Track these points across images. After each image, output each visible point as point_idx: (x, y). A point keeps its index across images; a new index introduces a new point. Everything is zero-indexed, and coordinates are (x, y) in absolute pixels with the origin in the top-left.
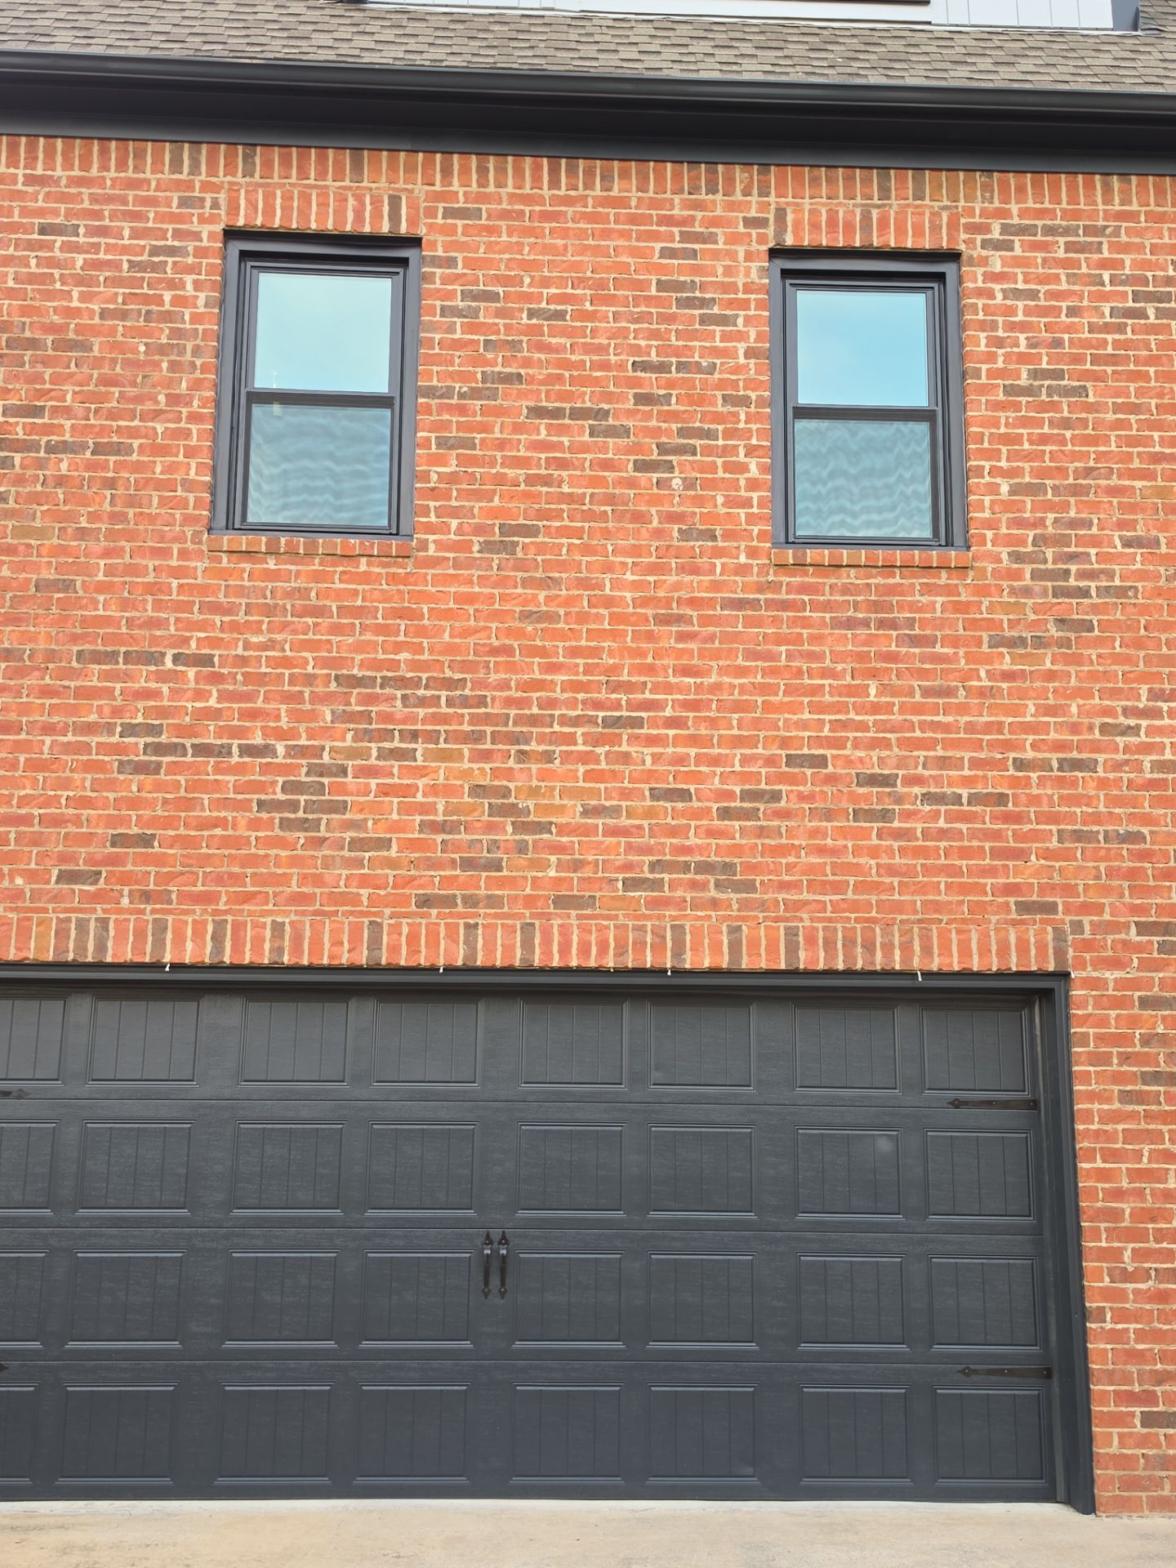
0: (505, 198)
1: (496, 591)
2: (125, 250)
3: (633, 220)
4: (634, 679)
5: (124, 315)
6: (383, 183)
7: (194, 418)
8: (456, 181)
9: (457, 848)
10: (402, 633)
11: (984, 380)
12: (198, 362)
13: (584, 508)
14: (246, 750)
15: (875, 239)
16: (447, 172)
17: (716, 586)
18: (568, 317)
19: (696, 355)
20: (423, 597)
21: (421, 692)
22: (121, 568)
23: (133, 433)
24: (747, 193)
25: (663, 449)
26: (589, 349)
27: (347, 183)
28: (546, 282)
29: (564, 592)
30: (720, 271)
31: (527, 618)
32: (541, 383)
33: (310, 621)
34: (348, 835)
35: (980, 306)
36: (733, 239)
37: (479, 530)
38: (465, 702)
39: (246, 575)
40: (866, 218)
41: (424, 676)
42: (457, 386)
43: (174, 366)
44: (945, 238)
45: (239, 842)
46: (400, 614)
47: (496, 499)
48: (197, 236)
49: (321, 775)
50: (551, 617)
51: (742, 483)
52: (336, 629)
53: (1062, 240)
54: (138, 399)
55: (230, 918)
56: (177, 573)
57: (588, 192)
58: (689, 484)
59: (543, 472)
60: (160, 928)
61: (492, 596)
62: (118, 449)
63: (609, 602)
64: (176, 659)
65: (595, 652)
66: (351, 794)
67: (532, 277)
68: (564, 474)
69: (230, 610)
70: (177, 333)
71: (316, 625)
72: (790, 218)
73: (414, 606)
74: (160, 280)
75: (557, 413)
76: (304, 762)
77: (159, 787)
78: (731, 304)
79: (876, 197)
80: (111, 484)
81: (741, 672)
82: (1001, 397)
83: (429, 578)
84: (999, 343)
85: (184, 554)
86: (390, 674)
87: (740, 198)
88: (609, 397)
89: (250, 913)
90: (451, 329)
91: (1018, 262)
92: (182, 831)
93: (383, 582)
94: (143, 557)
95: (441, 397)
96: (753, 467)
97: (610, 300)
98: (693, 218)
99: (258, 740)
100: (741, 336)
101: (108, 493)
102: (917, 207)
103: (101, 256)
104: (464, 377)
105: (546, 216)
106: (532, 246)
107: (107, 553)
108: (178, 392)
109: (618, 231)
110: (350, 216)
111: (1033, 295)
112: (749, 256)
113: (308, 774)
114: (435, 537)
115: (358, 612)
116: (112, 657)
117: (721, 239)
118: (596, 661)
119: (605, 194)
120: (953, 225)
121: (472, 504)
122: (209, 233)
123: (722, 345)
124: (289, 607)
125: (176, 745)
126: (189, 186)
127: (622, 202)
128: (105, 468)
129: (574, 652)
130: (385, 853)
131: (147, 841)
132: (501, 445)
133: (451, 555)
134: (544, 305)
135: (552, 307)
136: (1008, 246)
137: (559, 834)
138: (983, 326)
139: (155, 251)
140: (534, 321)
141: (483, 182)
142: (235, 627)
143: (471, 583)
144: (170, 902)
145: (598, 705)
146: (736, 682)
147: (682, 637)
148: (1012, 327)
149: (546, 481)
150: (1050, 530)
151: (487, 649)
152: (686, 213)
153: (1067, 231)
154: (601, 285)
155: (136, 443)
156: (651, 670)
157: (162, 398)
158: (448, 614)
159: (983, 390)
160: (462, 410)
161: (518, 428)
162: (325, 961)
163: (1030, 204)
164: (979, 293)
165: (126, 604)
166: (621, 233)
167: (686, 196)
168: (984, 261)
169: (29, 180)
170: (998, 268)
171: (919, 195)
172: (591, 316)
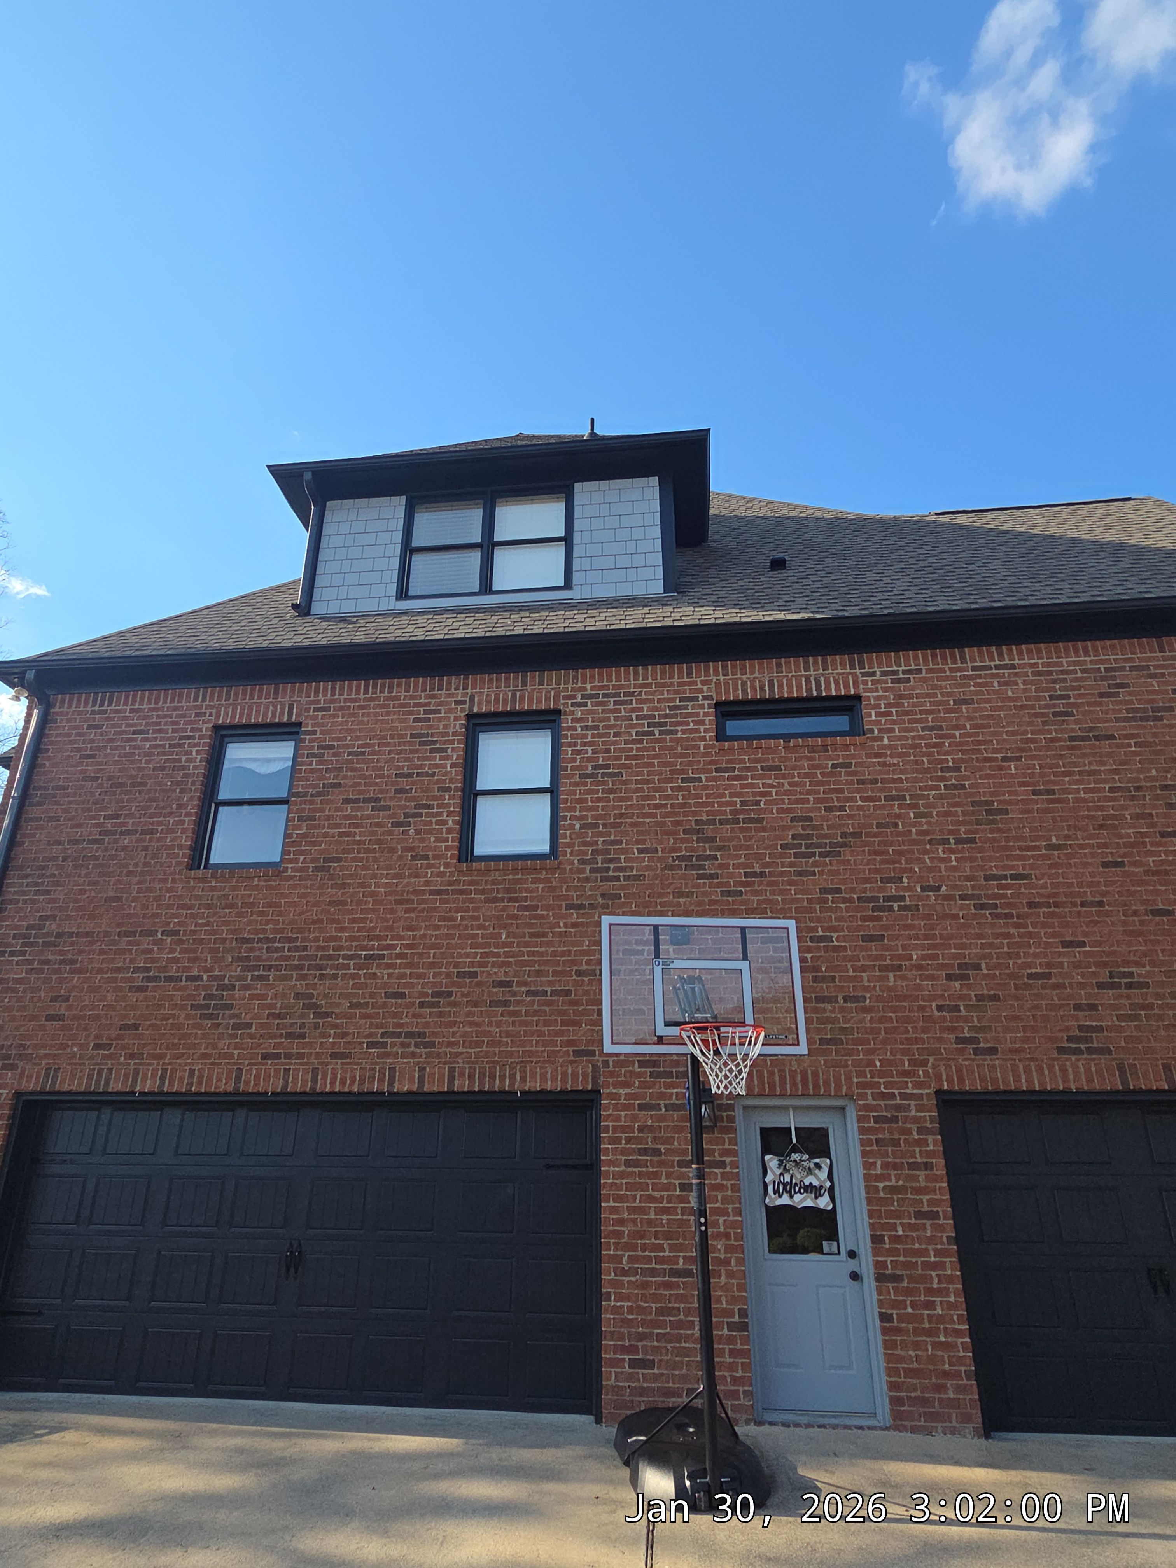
0: (342, 700)
1: (318, 891)
2: (169, 739)
3: (402, 705)
4: (382, 934)
5: (163, 769)
6: (287, 698)
7: (188, 815)
8: (321, 695)
9: (285, 1027)
10: (270, 915)
11: (569, 772)
12: (193, 788)
13: (365, 847)
14: (189, 979)
15: (518, 706)
16: (317, 692)
17: (427, 883)
18: (366, 754)
19: (427, 768)
20: (283, 896)
21: (276, 945)
22: (144, 889)
23: (160, 823)
24: (457, 689)
25: (406, 815)
26: (375, 769)
27: (271, 700)
28: (358, 738)
29: (351, 890)
30: (441, 727)
31: (331, 904)
32: (351, 786)
33: (227, 911)
34: (232, 1022)
35: (568, 735)
36: (450, 711)
37: (313, 860)
38: (297, 949)
39: (201, 890)
40: (514, 696)
41: (278, 937)
42: (310, 791)
43: (182, 791)
44: (552, 703)
45: (179, 1027)
46: (270, 905)
47: (323, 845)
48: (201, 730)
49: (223, 990)
50: (343, 903)
51: (444, 830)
52: (240, 915)
53: (612, 700)
54: (164, 808)
55: (169, 1067)
56: (169, 890)
57: (382, 694)
58: (418, 832)
59: (347, 830)
60: (136, 1072)
61: (316, 894)
62: (152, 832)
63: (373, 894)
64: (163, 933)
65: (363, 920)
66: (236, 1000)
67: (351, 737)
68: (357, 831)
69: (190, 908)
70: (186, 775)
71: (230, 912)
72: (476, 699)
73: (278, 901)
74: (181, 752)
75: (357, 801)
76: (216, 983)
77: (146, 999)
78: (445, 742)
79: (520, 686)
80: (146, 848)
81: (437, 928)
82: (578, 780)
83: (286, 886)
84: (579, 752)
85: (174, 881)
86: (262, 936)
87: (454, 691)
88: (381, 792)
89: (180, 1065)
90: (311, 763)
91: (589, 712)
92: (154, 1021)
93: (264, 890)
94: (155, 883)
95: (302, 797)
96: (450, 822)
97: (387, 745)
98: (430, 702)
99: (195, 973)
100: (448, 758)
101: (144, 853)
102: (540, 689)
103: (158, 742)
104: (314, 786)
105: (361, 707)
106: (353, 722)
107: (139, 882)
108: (182, 803)
109: (394, 711)
110: (270, 715)
111: (596, 728)
112: (456, 719)
113: (217, 990)
114: (291, 866)
115: (252, 905)
116: (133, 934)
117: (443, 711)
118: (364, 925)
119: (389, 694)
120: (557, 698)
121: (311, 848)
122: (206, 728)
123: (440, 762)
124: (218, 904)
125: (157, 977)
126: (200, 707)
127: (397, 698)
128: (144, 841)
129: (354, 921)
130: (249, 1031)
131: (136, 1027)
132: (328, 818)
134: (355, 749)
135: (359, 750)
136: (585, 704)
137: (337, 1018)
138: (570, 745)
139: (181, 738)
140: (350, 757)
141: (333, 694)
142: (193, 916)
143: (307, 887)
144: (143, 1059)
145: (363, 948)
146: (434, 933)
147: (408, 911)
148: (585, 744)
149: (348, 834)
150: (600, 847)
151: (310, 921)
152: (427, 701)
153: (615, 695)
154: (384, 737)
155: (160, 828)
156: (391, 929)
157: (174, 806)
158: (294, 904)
159: (568, 777)
160: (311, 802)
161: (337, 809)
162: (213, 1090)
163: (596, 684)
164: (569, 729)
165: (145, 907)
166: (394, 713)
167: (428, 692)
168: (573, 713)
169: (132, 711)
170: (579, 716)
171: (541, 683)
172: (378, 753)
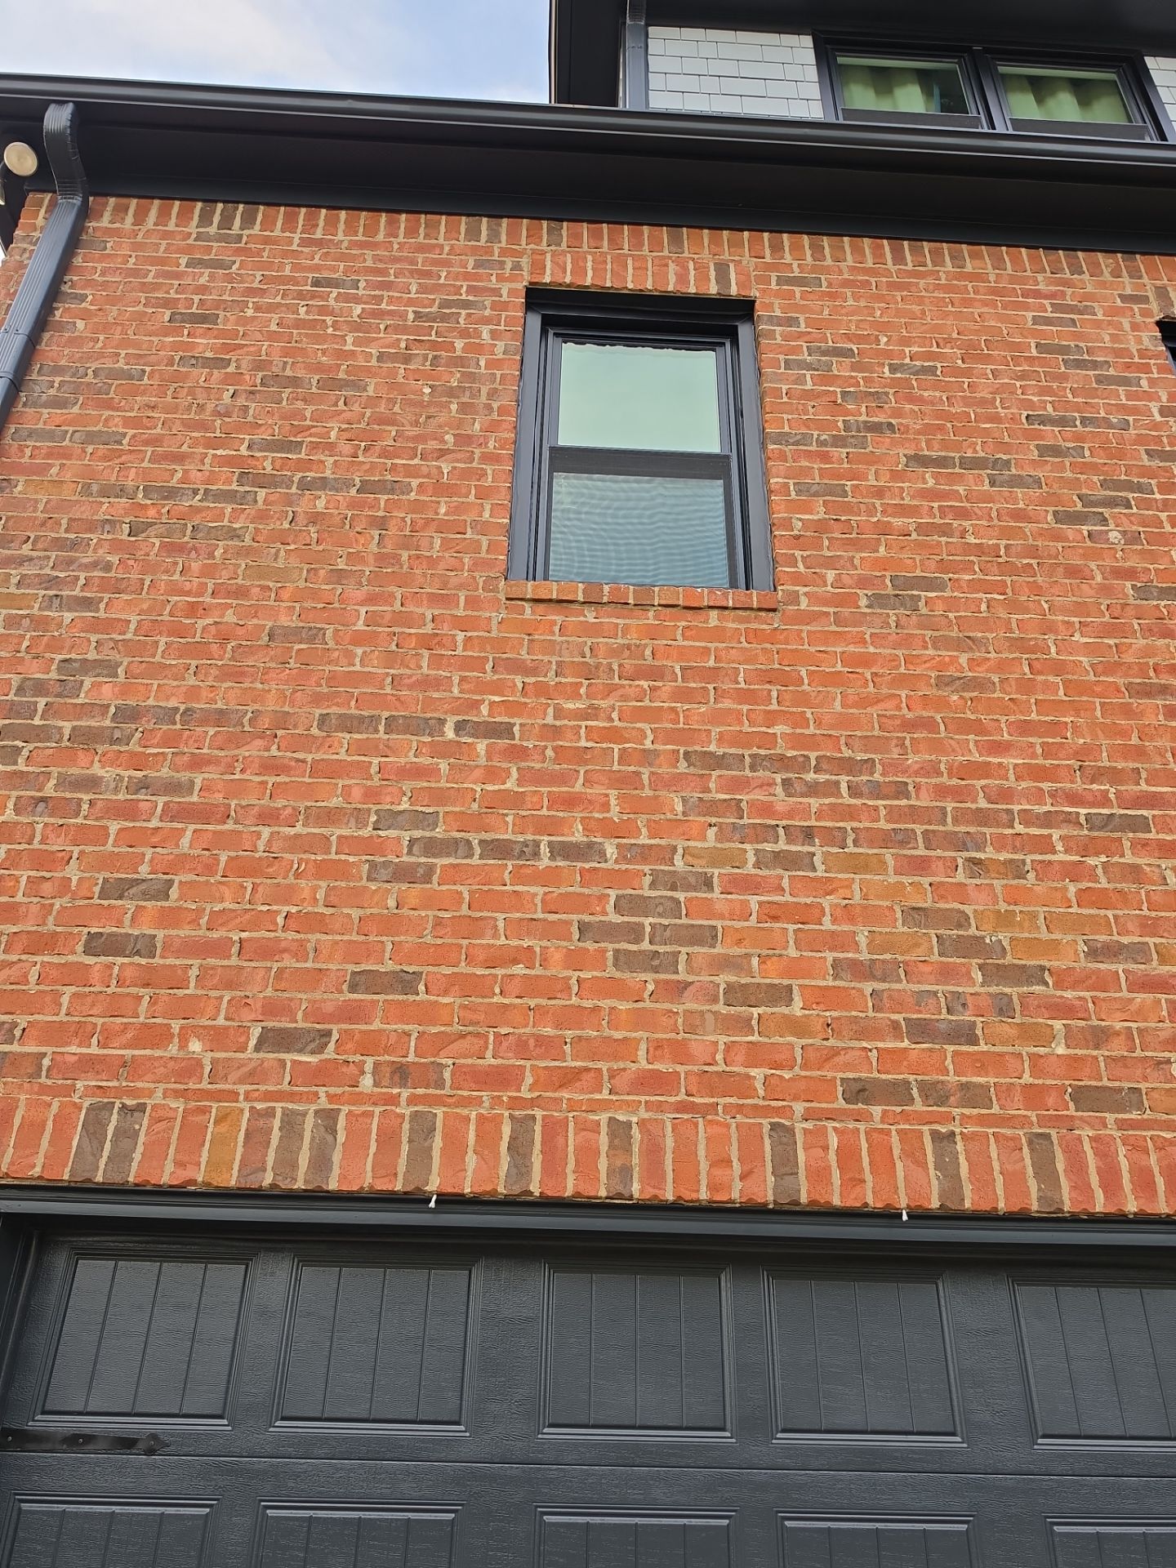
0: (845, 270)
1: (899, 652)
2: (411, 302)
3: (996, 292)
4: (1119, 765)
5: (406, 359)
6: (707, 255)
7: (487, 458)
8: (787, 255)
9: (898, 1005)
10: (774, 701)
12: (495, 405)
13: (1000, 560)
14: (563, 851)
16: (777, 249)
18: (939, 373)
19: (1102, 412)
20: (799, 657)
21: (810, 776)
22: (388, 616)
23: (412, 472)
24: (1116, 275)
25: (1087, 501)
26: (970, 402)
27: (666, 253)
28: (906, 341)
29: (993, 655)
30: (1106, 338)
31: (947, 685)
32: (918, 432)
33: (645, 684)
34: (724, 979)
36: (1114, 312)
37: (863, 583)
38: (877, 791)
39: (556, 628)
41: (813, 755)
42: (816, 433)
45: (552, 987)
46: (768, 677)
47: (882, 549)
48: (496, 292)
49: (674, 888)
50: (981, 685)
52: (682, 695)
54: (420, 439)
55: (539, 1113)
57: (938, 268)
58: (1131, 538)
59: (939, 521)
60: (423, 1128)
61: (894, 658)
62: (392, 488)
63: (1058, 668)
64: (459, 727)
65: (1055, 728)
66: (722, 917)
67: (889, 337)
68: (966, 524)
69: (535, 669)
70: (471, 377)
71: (653, 689)
73: (787, 668)
74: (451, 329)
75: (942, 462)
76: (646, 869)
77: (428, 901)
78: (1128, 367)
80: (380, 523)
83: (804, 635)
85: (472, 602)
86: (762, 752)
87: (1110, 278)
88: (1005, 447)
89: (572, 1106)
90: (800, 380)
92: (463, 968)
93: (743, 639)
94: (419, 604)
95: (797, 443)
97: (985, 359)
98: (1062, 293)
99: (578, 836)
100: (1149, 396)
101: (376, 533)
103: (383, 306)
104: (822, 426)
105: (894, 286)
106: (884, 310)
107: (371, 599)
108: (470, 432)
109: (981, 300)
110: (672, 278)
112: (1136, 327)
113: (653, 886)
114: (806, 589)
115: (713, 674)
116: (367, 724)
117: (1099, 311)
118: (1059, 740)
119: (958, 270)
121: (851, 554)
123: (1130, 403)
124: (615, 667)
125: (456, 841)
126: (487, 251)
127: (978, 277)
128: (374, 506)
129: (1025, 728)
130: (785, 1010)
131: (405, 983)
132: (879, 492)
133: (831, 610)
134: (908, 361)
135: (918, 363)
137: (1058, 985)
139: (446, 304)
140: (899, 375)
141: (818, 257)
143: (863, 642)
144: (440, 1084)
145: (1074, 799)
149: (943, 530)
151: (898, 722)
152: (1053, 288)
154: (973, 345)
155: (415, 483)
156: (1139, 753)
157: (449, 438)
158: (834, 679)
160: (825, 457)
161: (896, 476)
162: (704, 1195)
165: (390, 659)
166: (984, 302)
167: (1049, 275)
172: (965, 373)
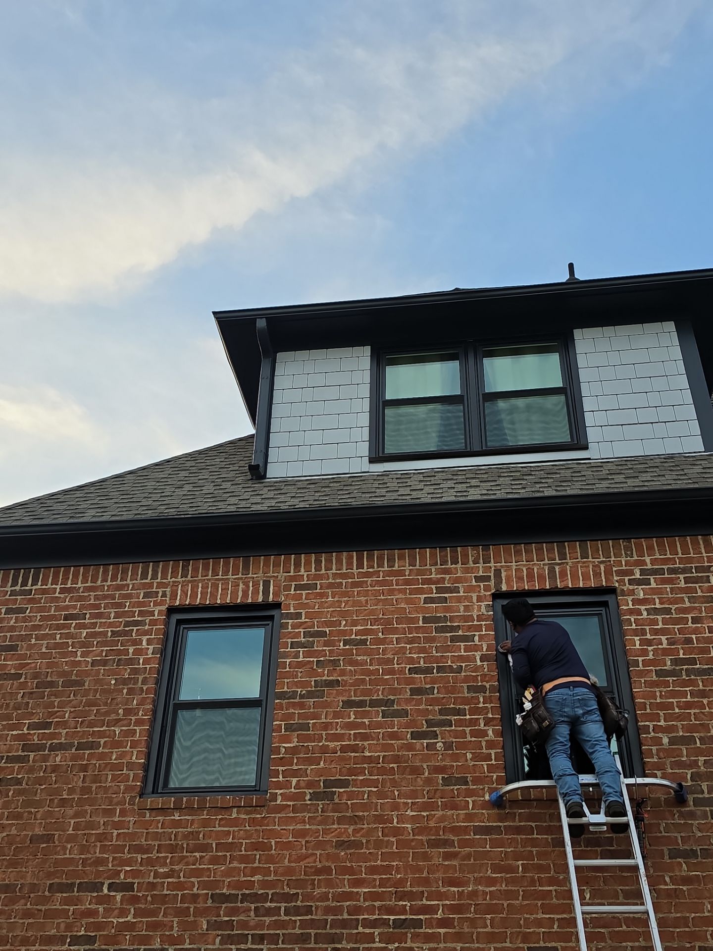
0: (331, 576)
1: (320, 827)
2: (111, 625)
3: (407, 582)
4: (414, 890)
5: (104, 663)
6: (261, 574)
7: (139, 722)
8: (302, 569)
10: (257, 861)
11: (641, 667)
12: (145, 688)
13: (379, 766)
15: (558, 583)
16: (297, 565)
17: (469, 817)
18: (368, 643)
19: (449, 662)
20: (272, 834)
21: (268, 905)
22: (83, 824)
24: (476, 562)
25: (430, 723)
26: (381, 662)
27: (240, 576)
28: (355, 623)
29: (366, 826)
30: (462, 609)
31: (341, 846)
32: (352, 685)
33: (198, 855)
35: (633, 620)
36: (470, 589)
37: (310, 785)
38: (298, 911)
39: (160, 825)
40: (552, 571)
41: (270, 893)
42: (299, 690)
43: (131, 691)
44: (604, 580)
46: (256, 847)
47: (322, 763)
48: (152, 613)
50: (358, 845)
51: (484, 744)
52: (215, 860)
53: (681, 576)
54: (107, 713)
56: (117, 825)
57: (380, 569)
58: (448, 746)
59: (352, 743)
61: (318, 831)
62: (93, 746)
63: (397, 832)
64: (110, 887)
65: (387, 869)
67: (346, 621)
68: (366, 743)
69: (148, 850)
70: (135, 671)
71: (201, 857)
72: (503, 574)
73: (266, 841)
74: (128, 641)
75: (361, 704)
78: (470, 628)
79: (557, 559)
80: (84, 768)
81: (491, 882)
82: (655, 678)
83: (277, 820)
84: (649, 643)
85: (123, 813)
86: (248, 892)
87: (473, 565)
88: (394, 691)
90: (297, 656)
91: (654, 591)
93: (247, 825)
94: (98, 816)
95: (289, 698)
96: (490, 733)
97: (395, 631)
98: (444, 579)
99: (157, 945)
100: (477, 648)
101: (82, 774)
102: (584, 562)
103: (97, 629)
104: (302, 684)
105: (355, 585)
106: (347, 602)
107: (76, 815)
108: (131, 707)
109: (399, 589)
110: (240, 594)
111: (667, 611)
112: (479, 599)
114: (281, 791)
115: (230, 847)
116: (69, 887)
117: (461, 590)
118: (389, 876)
119: (390, 569)
120: (609, 573)
121: (306, 767)
122: (158, 611)
123: (465, 654)
124: (185, 846)
126: (151, 585)
127: (401, 573)
128: (82, 759)
129: (373, 870)
132: (326, 726)
133: (291, 803)
134: (353, 637)
135: (358, 638)
136: (647, 582)
138: (636, 633)
139: (127, 624)
140: (347, 647)
141: (318, 568)
142: (150, 862)
143: (304, 822)
145: (390, 911)
146: (488, 890)
147: (448, 856)
148: (656, 632)
149: (354, 748)
150: (703, 769)
151: (313, 870)
152: (439, 576)
153: (685, 570)
154: (389, 622)
155: (102, 741)
156: (426, 882)
157: (121, 711)
158: (287, 846)
159: (642, 674)
160: (302, 706)
161: (336, 715)
163: (657, 556)
164: (631, 612)
165: (84, 849)
166: (400, 591)
167: (439, 566)
168: (632, 592)
169: (62, 591)
170: (642, 596)
171: (585, 556)
172: (382, 641)
